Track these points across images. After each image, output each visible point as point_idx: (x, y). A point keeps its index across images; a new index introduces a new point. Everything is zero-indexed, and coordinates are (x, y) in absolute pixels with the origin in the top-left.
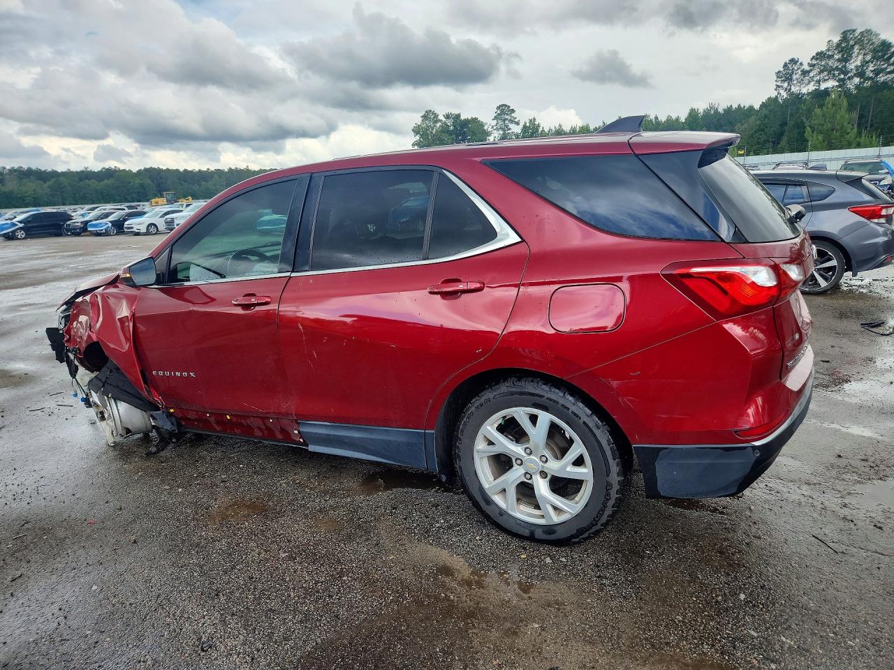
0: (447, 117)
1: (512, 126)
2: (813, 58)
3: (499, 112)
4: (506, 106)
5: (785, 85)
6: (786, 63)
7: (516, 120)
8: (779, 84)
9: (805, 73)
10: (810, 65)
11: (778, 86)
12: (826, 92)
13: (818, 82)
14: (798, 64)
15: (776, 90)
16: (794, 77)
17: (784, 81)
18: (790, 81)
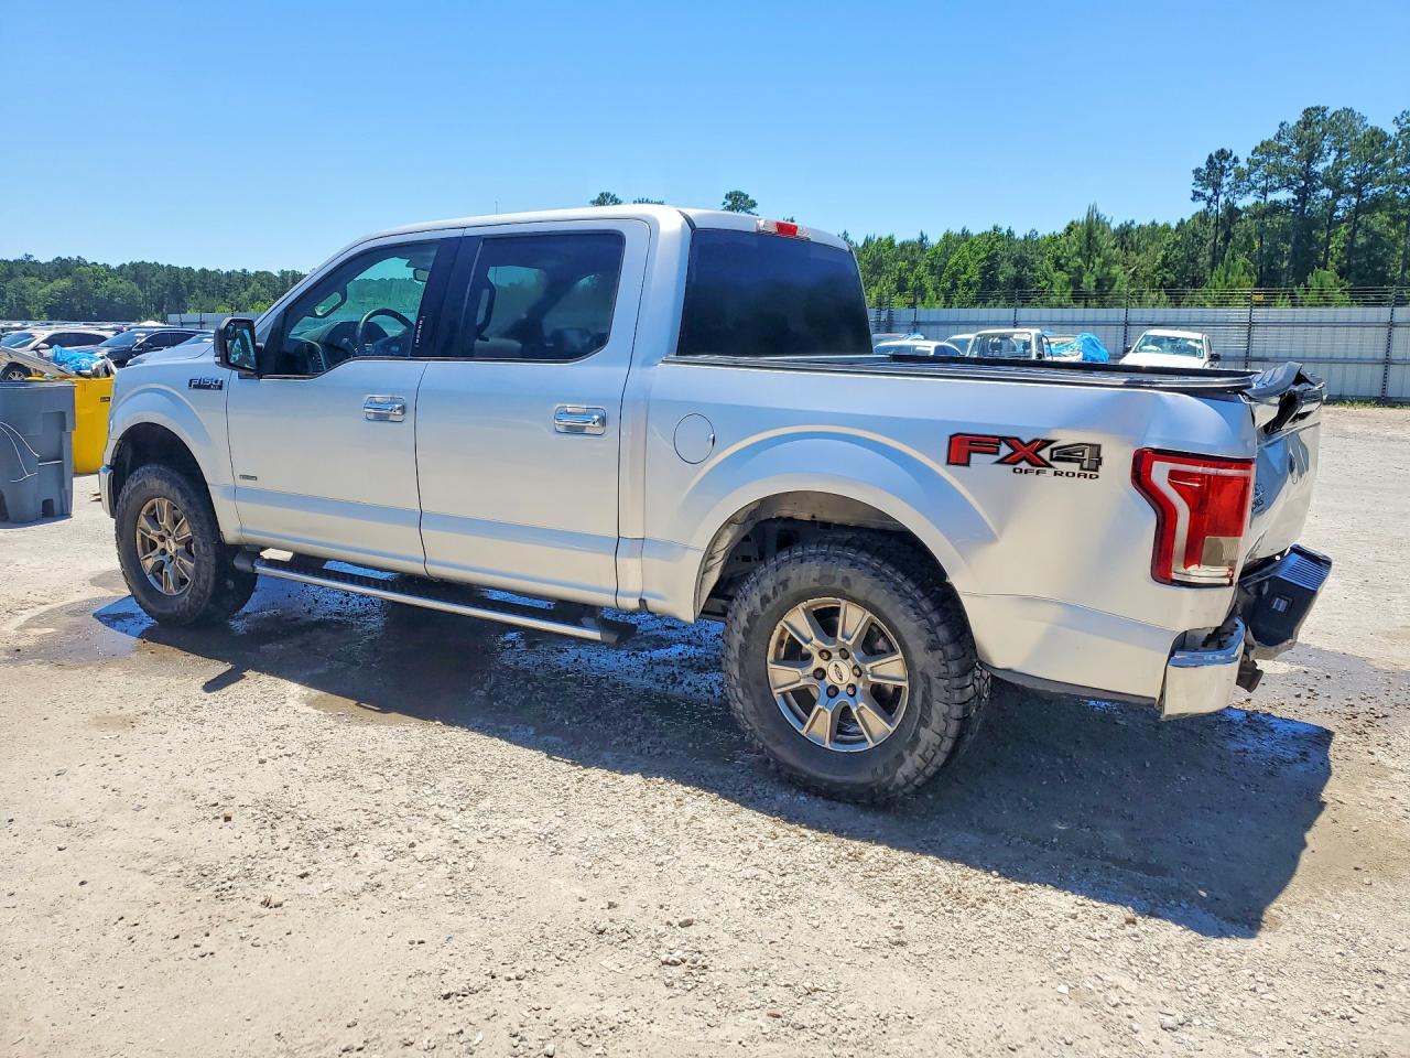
2: (1256, 148)
3: (730, 204)
4: (743, 194)
5: (1209, 192)
6: (1211, 156)
8: (1199, 189)
9: (1240, 175)
10: (1250, 162)
12: (1275, 208)
13: (1264, 191)
14: (1232, 159)
15: (1193, 199)
16: (1225, 181)
17: (1207, 186)
18: (1217, 186)
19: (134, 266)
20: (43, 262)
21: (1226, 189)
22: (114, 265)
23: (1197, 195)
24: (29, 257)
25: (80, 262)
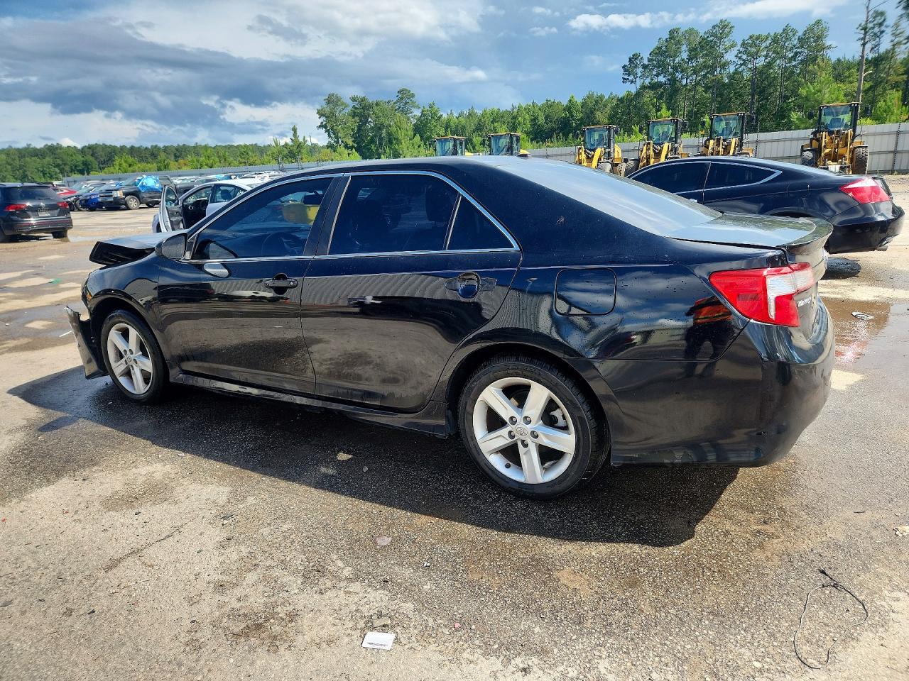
0: (354, 100)
1: (413, 109)
2: (650, 54)
3: (400, 96)
4: (406, 90)
5: (631, 78)
6: (630, 59)
7: (416, 104)
8: (626, 77)
9: (645, 67)
10: (649, 60)
11: (624, 79)
12: (659, 85)
13: (658, 75)
14: (640, 58)
15: (623, 82)
16: (638, 70)
17: (629, 75)
18: (635, 75)
19: (90, 147)
20: (38, 148)
21: (639, 74)
22: (79, 147)
23: (625, 80)
24: (29, 145)
25: (59, 147)
